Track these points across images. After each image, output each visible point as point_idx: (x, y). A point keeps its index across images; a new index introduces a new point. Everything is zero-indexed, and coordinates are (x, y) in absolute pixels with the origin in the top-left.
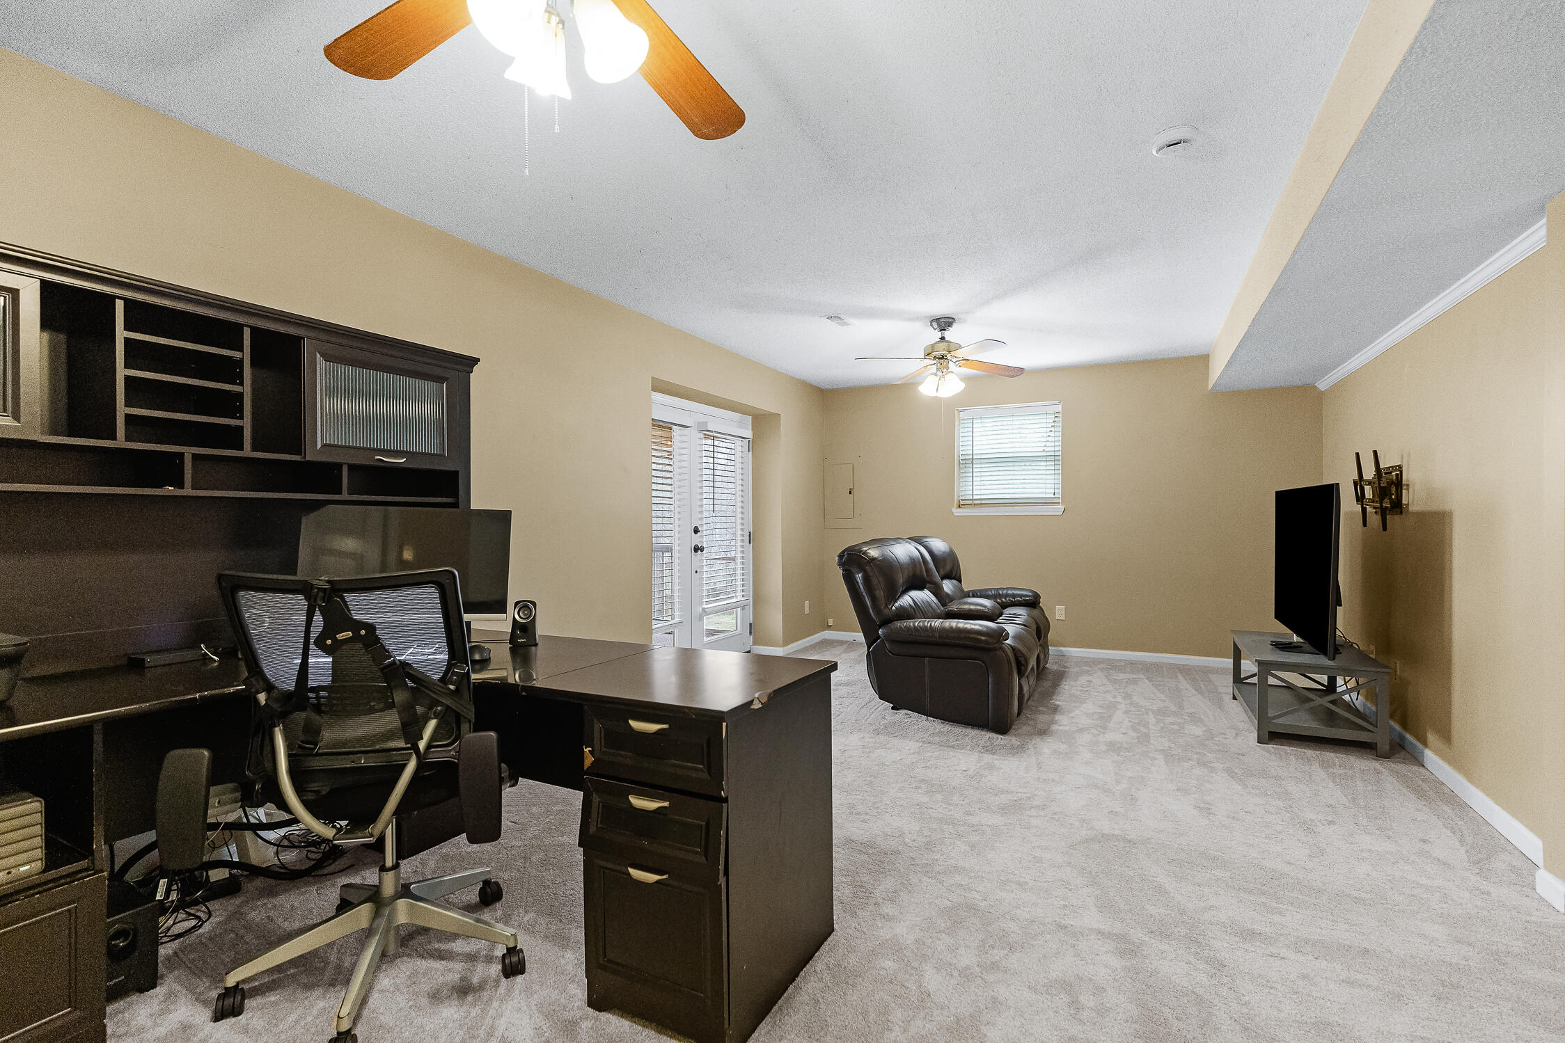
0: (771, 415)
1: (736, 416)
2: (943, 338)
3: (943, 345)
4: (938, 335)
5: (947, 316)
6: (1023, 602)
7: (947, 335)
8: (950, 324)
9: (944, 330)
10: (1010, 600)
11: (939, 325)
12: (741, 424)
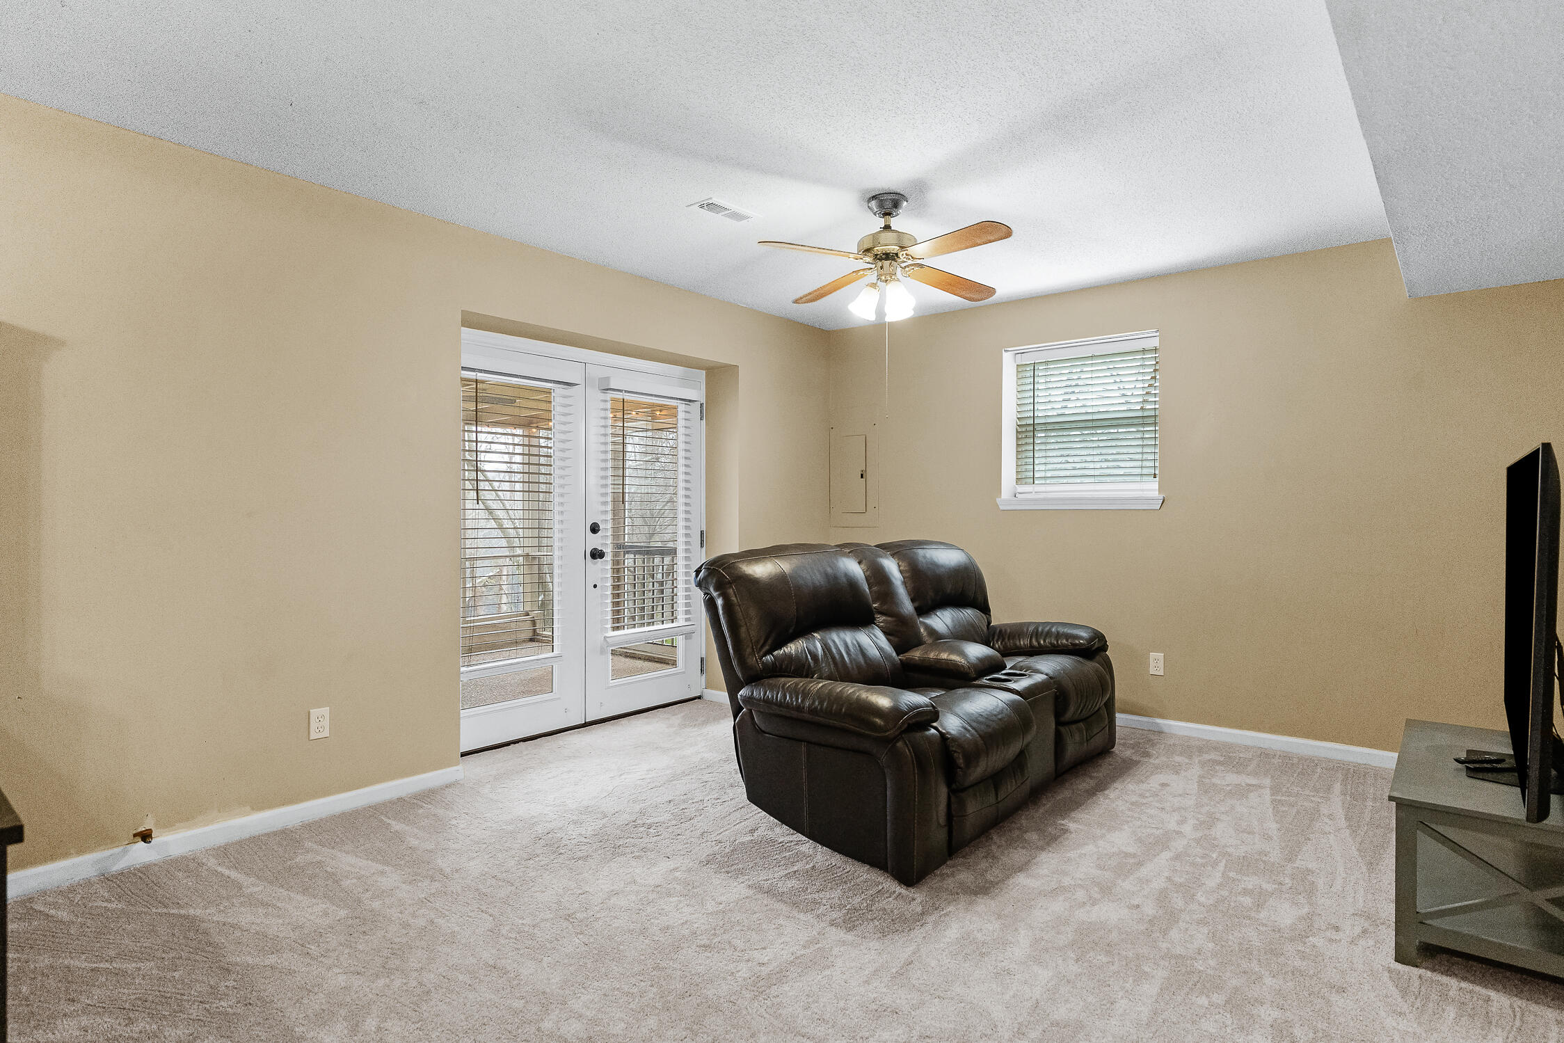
0: (724, 367)
1: (678, 370)
2: (887, 227)
3: (888, 236)
4: (881, 222)
5: (888, 191)
6: (1071, 647)
7: (895, 223)
8: (896, 205)
9: (889, 214)
10: (1051, 643)
11: (881, 206)
12: (684, 381)
